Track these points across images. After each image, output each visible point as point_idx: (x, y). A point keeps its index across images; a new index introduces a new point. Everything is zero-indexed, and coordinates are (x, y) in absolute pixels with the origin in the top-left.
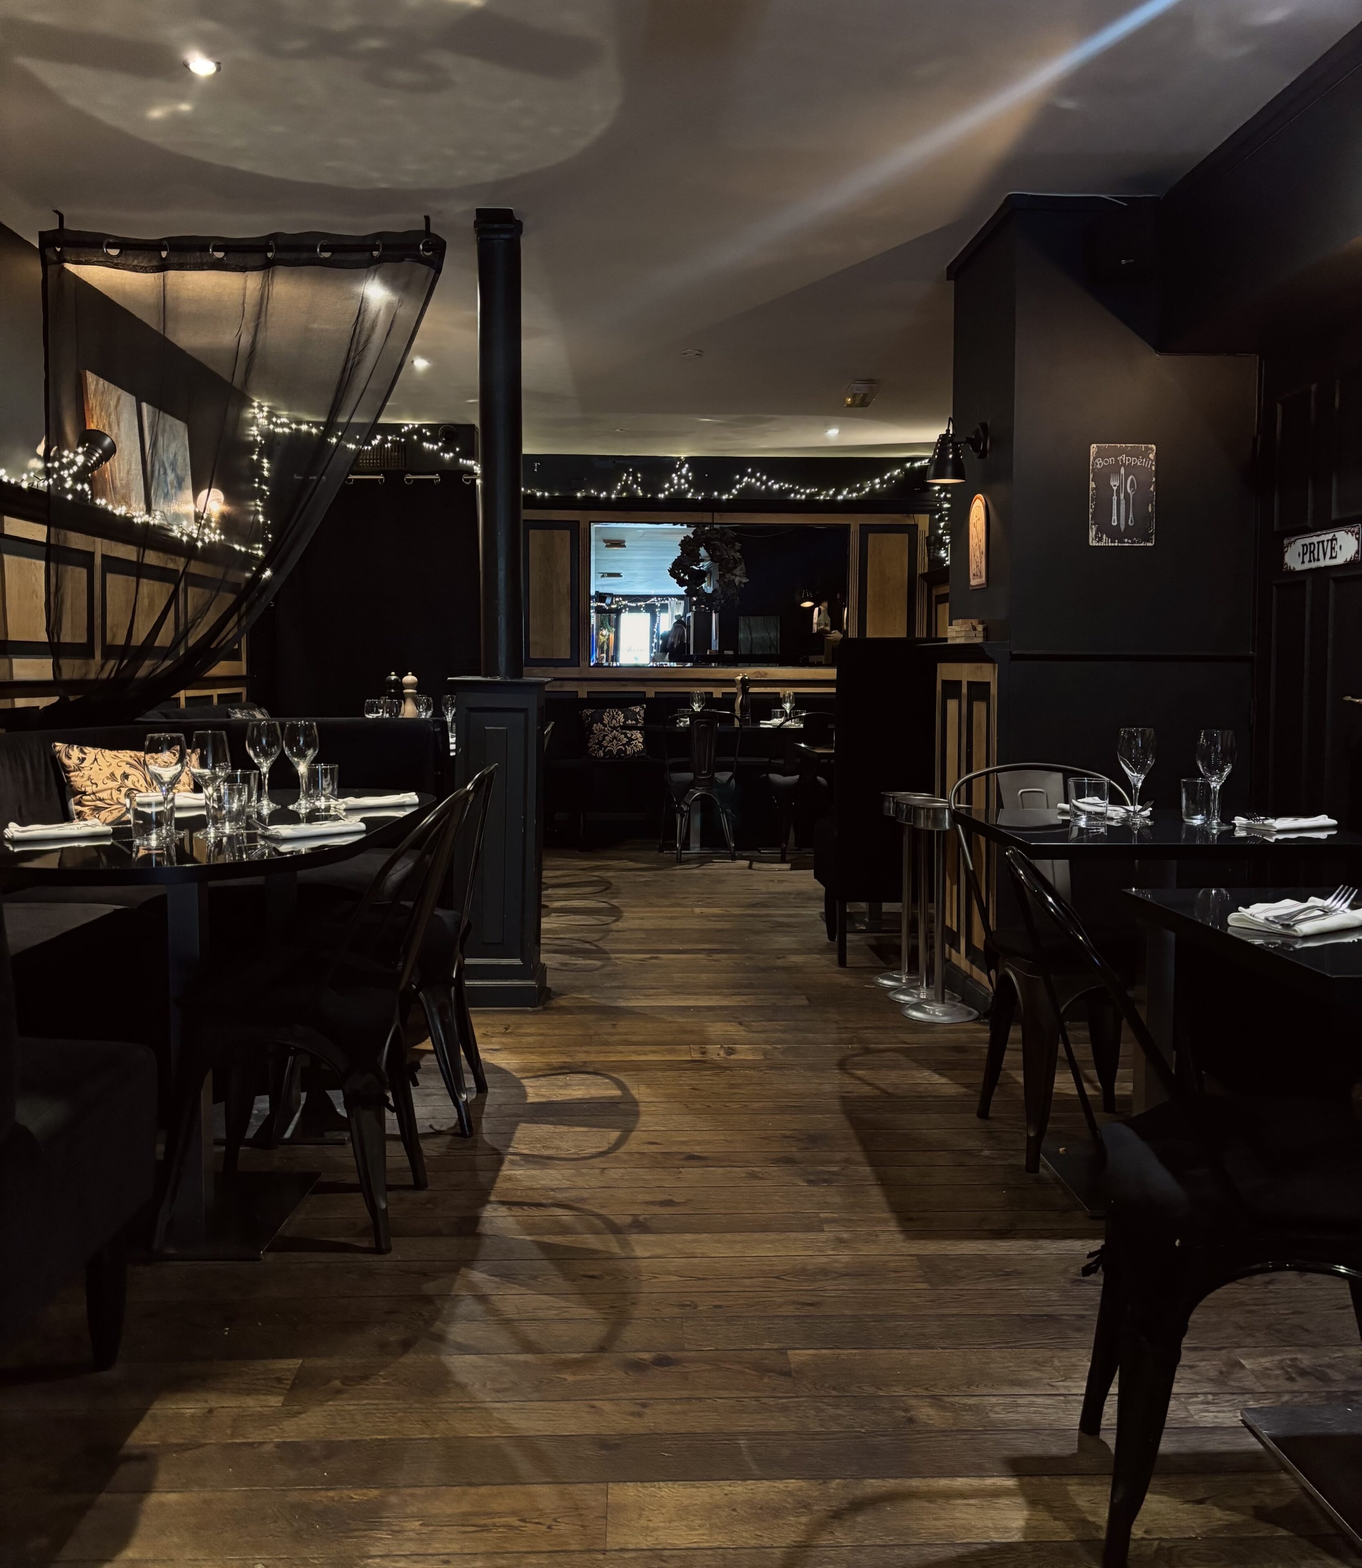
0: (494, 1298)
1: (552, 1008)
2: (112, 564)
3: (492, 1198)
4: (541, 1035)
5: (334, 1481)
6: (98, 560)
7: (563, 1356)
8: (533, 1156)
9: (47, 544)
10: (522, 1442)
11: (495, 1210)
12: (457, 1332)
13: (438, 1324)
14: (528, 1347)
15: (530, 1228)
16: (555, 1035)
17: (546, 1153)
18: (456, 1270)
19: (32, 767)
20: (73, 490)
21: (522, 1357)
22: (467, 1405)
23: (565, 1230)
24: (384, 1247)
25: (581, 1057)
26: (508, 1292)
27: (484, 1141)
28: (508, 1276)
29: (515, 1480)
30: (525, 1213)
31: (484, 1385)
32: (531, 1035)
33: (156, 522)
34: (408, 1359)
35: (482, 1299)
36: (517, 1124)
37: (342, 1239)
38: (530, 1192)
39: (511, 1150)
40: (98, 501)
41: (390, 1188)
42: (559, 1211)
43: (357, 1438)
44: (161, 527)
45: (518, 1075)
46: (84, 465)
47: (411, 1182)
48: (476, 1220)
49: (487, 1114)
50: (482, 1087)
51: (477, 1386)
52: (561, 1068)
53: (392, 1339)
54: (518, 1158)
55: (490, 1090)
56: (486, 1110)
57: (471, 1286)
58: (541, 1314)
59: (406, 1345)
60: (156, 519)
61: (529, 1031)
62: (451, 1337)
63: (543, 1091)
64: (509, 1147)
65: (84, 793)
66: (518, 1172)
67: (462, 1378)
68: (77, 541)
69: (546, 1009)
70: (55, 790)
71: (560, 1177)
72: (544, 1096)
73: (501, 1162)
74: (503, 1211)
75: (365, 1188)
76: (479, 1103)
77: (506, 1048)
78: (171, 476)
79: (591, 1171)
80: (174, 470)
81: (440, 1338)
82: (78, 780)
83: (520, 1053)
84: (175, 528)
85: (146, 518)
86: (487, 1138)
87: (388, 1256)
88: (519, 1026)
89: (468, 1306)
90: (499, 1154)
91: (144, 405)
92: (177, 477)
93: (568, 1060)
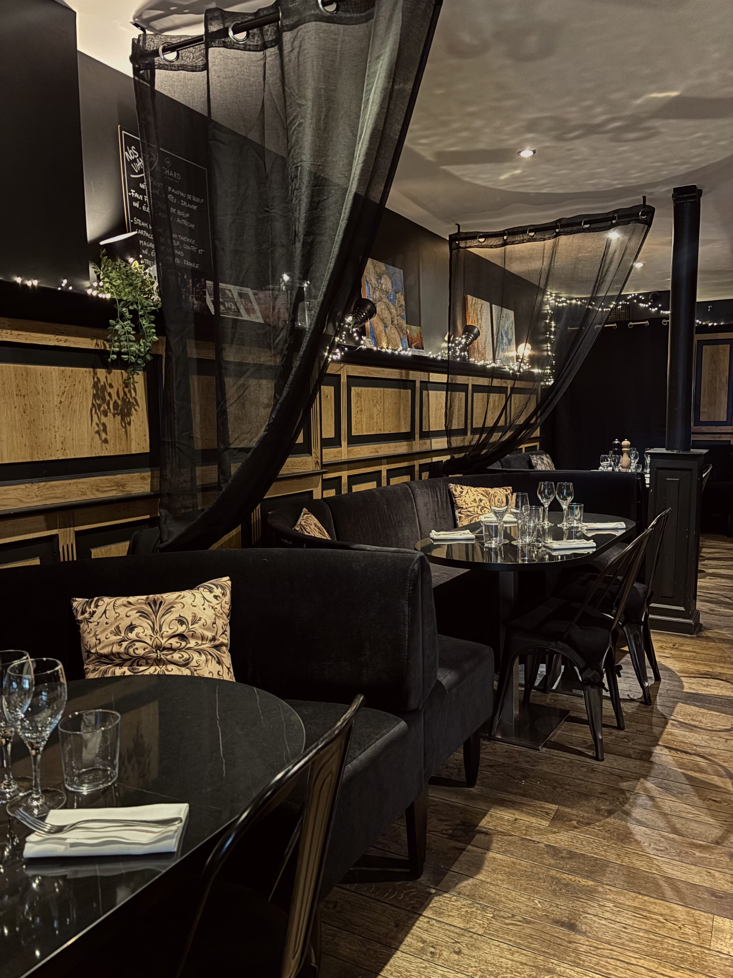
0: (658, 799)
1: (702, 637)
2: (477, 388)
3: (660, 743)
4: (695, 652)
5: (572, 871)
6: (470, 388)
7: (694, 841)
8: (686, 724)
9: (447, 383)
10: (670, 880)
11: (661, 750)
12: (637, 813)
13: (627, 807)
14: (675, 831)
15: (681, 765)
16: (703, 654)
17: (693, 723)
18: (638, 779)
19: (440, 495)
20: (460, 356)
21: (672, 836)
22: (640, 853)
23: (701, 770)
24: (600, 757)
25: (718, 670)
26: (665, 797)
27: (657, 709)
28: (667, 789)
29: (663, 898)
30: (678, 756)
31: (650, 845)
32: (689, 651)
33: (498, 365)
34: (611, 820)
35: (652, 798)
36: (677, 702)
37: (579, 749)
38: (682, 744)
39: (672, 717)
40: (471, 360)
41: (604, 726)
42: (699, 759)
43: (583, 853)
44: (500, 368)
45: (679, 674)
46: (465, 343)
47: (616, 724)
48: (650, 753)
49: (660, 694)
50: (657, 678)
51: (646, 844)
52: (705, 674)
53: (603, 807)
54: (676, 723)
55: (662, 680)
56: (659, 691)
57: (646, 790)
58: (684, 815)
59: (610, 813)
60: (498, 364)
61: (687, 649)
62: (634, 814)
63: (694, 686)
64: (671, 715)
65: (462, 508)
66: (676, 731)
67: (638, 837)
68: (461, 379)
69: (698, 637)
70: (450, 505)
71: (700, 739)
72: (694, 689)
73: (666, 723)
74: (666, 751)
75: (591, 723)
76: (656, 687)
77: (673, 657)
78: (505, 340)
79: (719, 739)
80: (507, 336)
81: (628, 814)
82: (459, 502)
83: (681, 661)
84: (506, 367)
85: (493, 365)
86: (659, 708)
87: (602, 763)
88: (682, 645)
89: (643, 800)
90: (665, 718)
91: (494, 306)
92: (508, 339)
93: (710, 670)
